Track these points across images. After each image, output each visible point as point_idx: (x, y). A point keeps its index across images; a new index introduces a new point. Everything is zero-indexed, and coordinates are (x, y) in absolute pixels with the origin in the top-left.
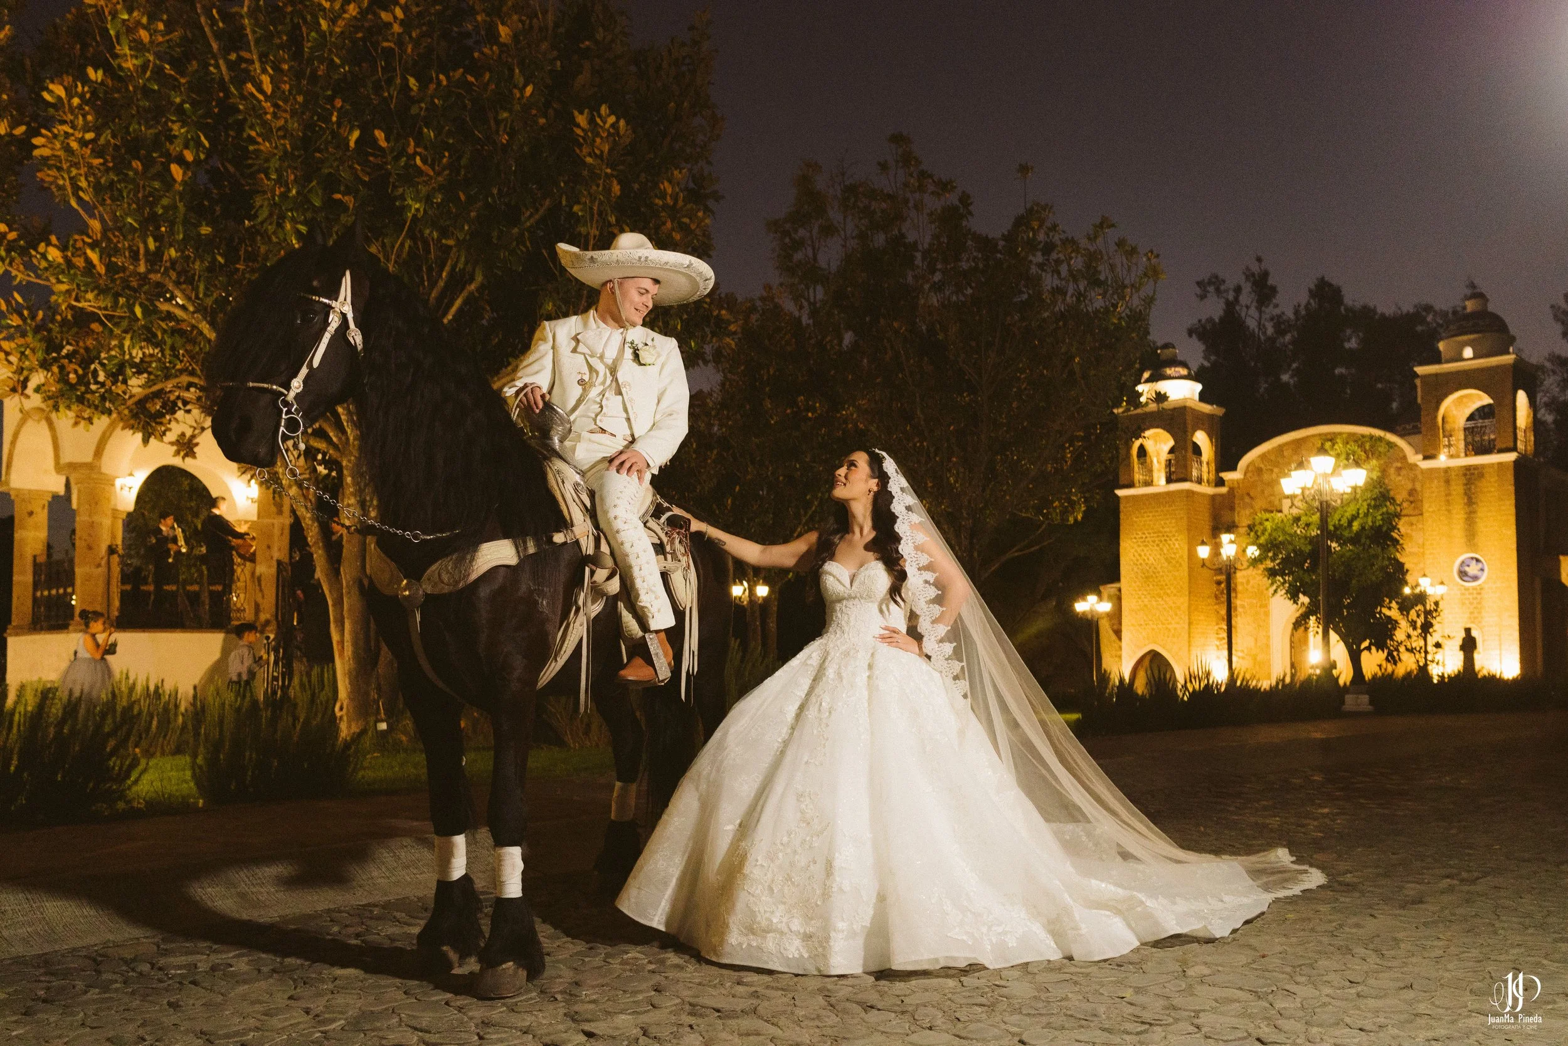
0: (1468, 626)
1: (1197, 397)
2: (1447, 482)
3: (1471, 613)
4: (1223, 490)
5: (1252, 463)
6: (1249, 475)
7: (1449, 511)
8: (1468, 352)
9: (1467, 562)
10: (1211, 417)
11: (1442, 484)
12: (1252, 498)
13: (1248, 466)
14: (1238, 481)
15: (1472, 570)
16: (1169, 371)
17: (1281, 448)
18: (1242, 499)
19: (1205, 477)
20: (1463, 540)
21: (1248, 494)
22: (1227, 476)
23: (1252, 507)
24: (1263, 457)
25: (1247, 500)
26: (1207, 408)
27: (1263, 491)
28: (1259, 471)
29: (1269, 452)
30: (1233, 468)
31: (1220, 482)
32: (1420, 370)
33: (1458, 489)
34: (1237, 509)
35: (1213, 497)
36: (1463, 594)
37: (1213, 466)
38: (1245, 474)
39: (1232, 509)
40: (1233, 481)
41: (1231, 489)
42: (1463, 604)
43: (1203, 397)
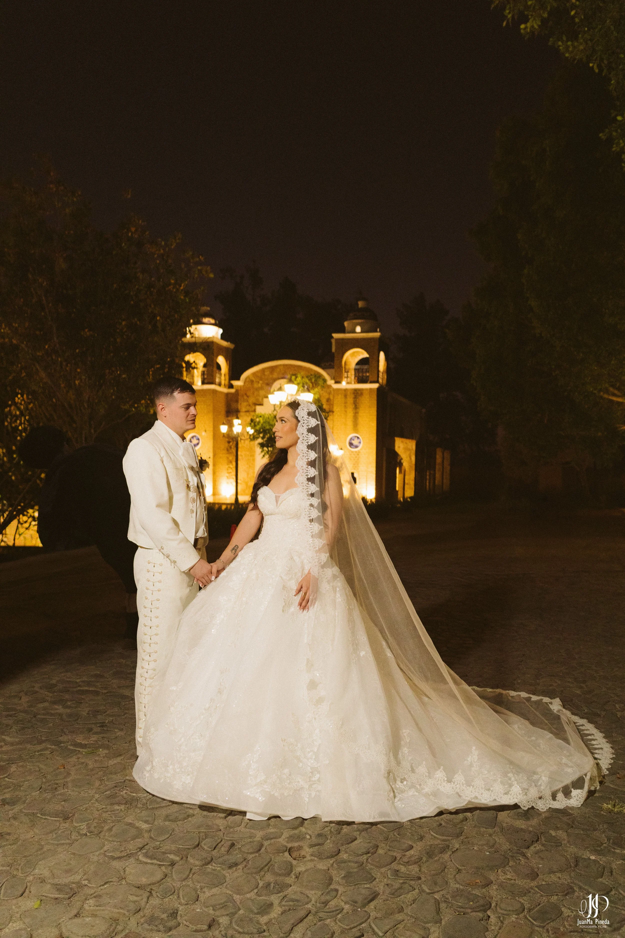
0: (352, 471)
1: (219, 337)
2: (346, 396)
3: (354, 464)
4: (232, 391)
5: (248, 377)
6: (247, 383)
7: (346, 411)
8: (358, 329)
9: (353, 438)
10: (227, 349)
11: (343, 397)
12: (248, 397)
13: (246, 379)
14: (240, 386)
15: (355, 442)
16: (206, 320)
17: (263, 370)
18: (243, 396)
19: (223, 383)
20: (352, 427)
21: (246, 394)
22: (235, 383)
23: (247, 401)
24: (254, 374)
25: (245, 397)
26: (225, 344)
27: (253, 394)
28: (252, 381)
29: (257, 372)
30: (238, 379)
31: (231, 386)
32: (336, 336)
33: (350, 400)
34: (240, 402)
35: (227, 395)
36: (350, 455)
37: (227, 377)
38: (245, 383)
39: (237, 401)
40: (238, 386)
41: (237, 391)
42: (351, 459)
43: (223, 337)
